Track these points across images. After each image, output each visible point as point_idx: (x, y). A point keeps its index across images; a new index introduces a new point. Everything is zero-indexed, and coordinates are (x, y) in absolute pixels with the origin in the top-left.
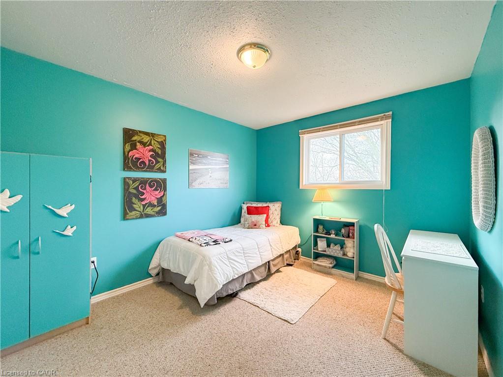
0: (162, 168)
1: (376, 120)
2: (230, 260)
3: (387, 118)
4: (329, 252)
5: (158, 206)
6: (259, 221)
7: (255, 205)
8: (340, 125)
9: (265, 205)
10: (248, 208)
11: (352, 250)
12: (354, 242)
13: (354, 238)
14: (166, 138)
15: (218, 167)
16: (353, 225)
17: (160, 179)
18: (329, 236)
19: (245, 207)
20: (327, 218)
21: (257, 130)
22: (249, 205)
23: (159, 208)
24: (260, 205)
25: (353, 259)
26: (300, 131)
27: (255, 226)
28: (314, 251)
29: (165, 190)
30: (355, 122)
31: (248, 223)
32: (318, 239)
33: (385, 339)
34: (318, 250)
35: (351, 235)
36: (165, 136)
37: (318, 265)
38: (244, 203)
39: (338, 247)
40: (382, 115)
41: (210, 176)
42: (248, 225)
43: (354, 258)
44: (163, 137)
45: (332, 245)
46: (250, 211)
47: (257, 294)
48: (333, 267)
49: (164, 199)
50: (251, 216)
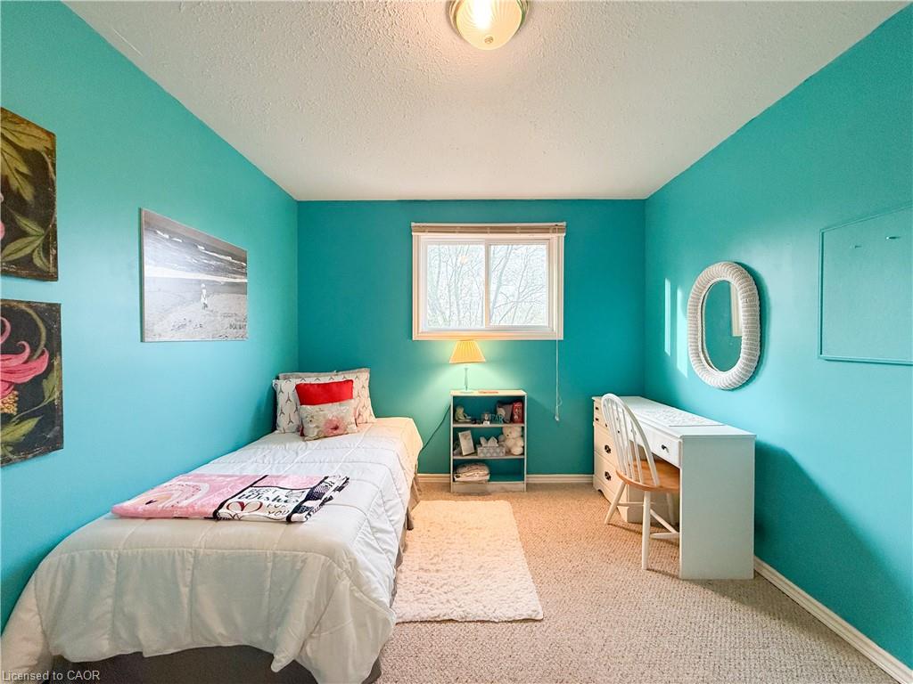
0: (38, 262)
1: (546, 230)
2: (379, 535)
3: (560, 230)
4: (482, 453)
5: (22, 420)
6: (343, 418)
7: (311, 379)
8: (491, 228)
9: (339, 378)
10: (300, 389)
11: (520, 443)
12: (523, 428)
13: (523, 422)
14: (54, 145)
15: (226, 280)
16: (520, 399)
17: (29, 304)
18: (481, 425)
19: (287, 388)
20: (476, 394)
21: (299, 203)
22: (299, 381)
23: (29, 425)
24: (325, 379)
25: (522, 457)
26: (413, 224)
27: (335, 429)
28: (455, 458)
29: (54, 347)
30: (515, 228)
31: (317, 427)
32: (460, 434)
33: (648, 569)
34: (461, 454)
35: (516, 417)
36: (50, 134)
37: (465, 482)
38: (278, 378)
39: (493, 442)
40: (554, 224)
41: (206, 306)
42: (316, 430)
43: (523, 454)
44: (43, 136)
45: (483, 440)
46: (307, 395)
47: (421, 592)
48: (489, 481)
49: (47, 385)
50: (322, 406)
